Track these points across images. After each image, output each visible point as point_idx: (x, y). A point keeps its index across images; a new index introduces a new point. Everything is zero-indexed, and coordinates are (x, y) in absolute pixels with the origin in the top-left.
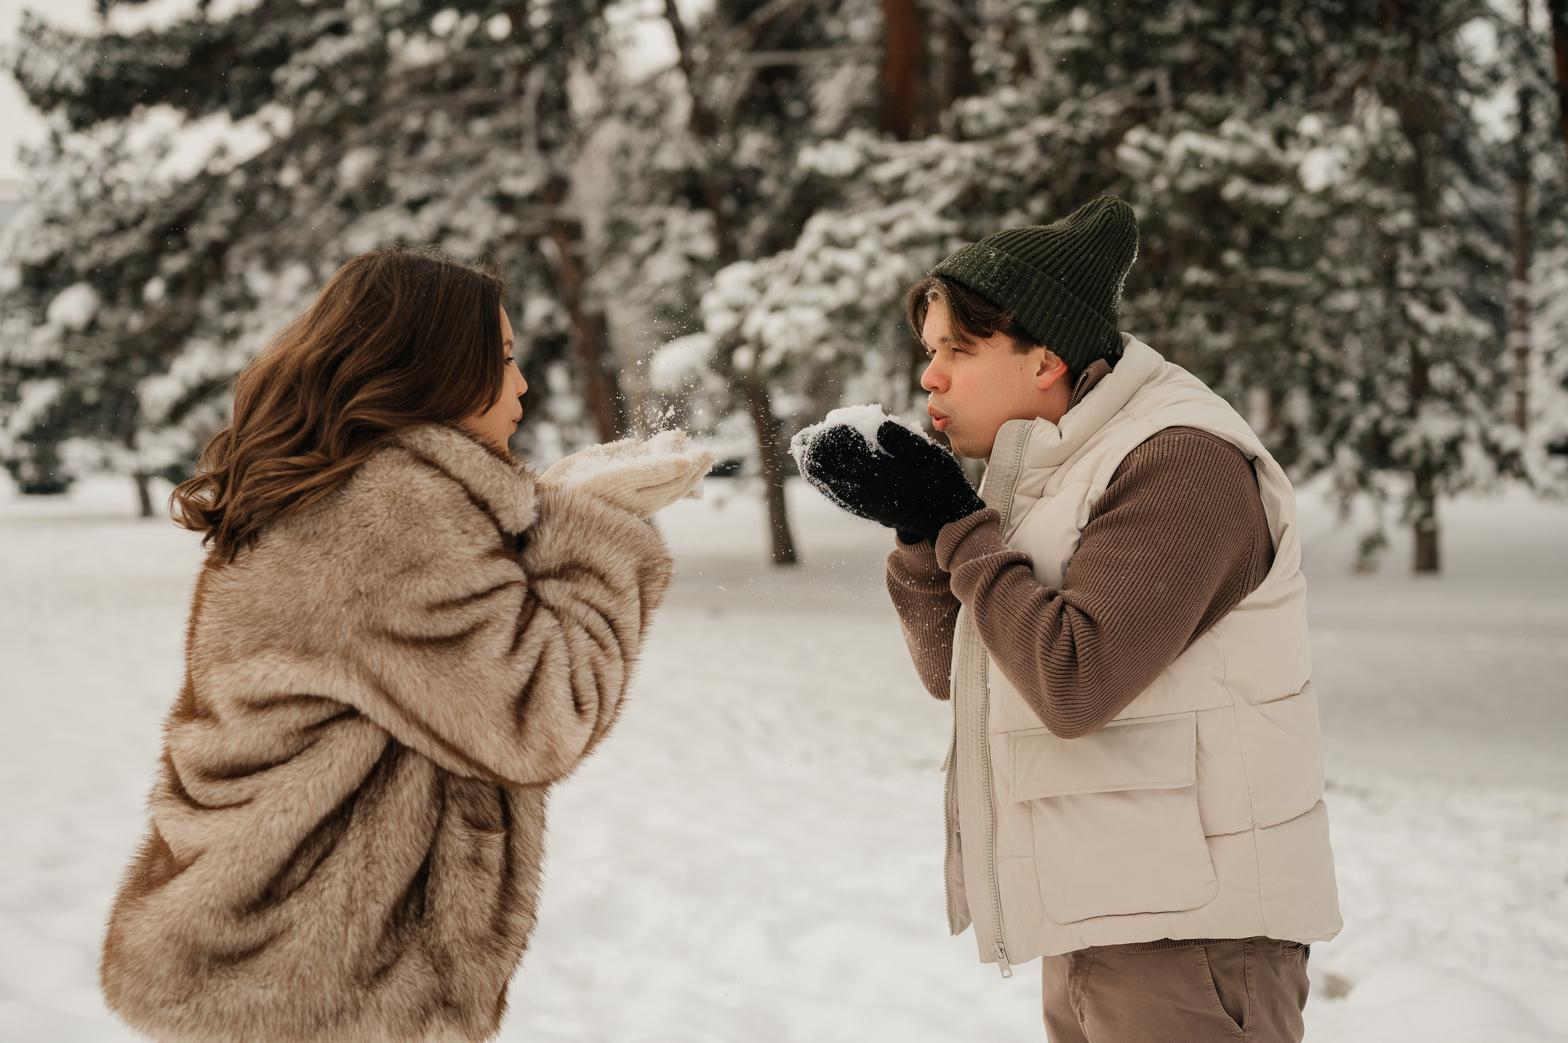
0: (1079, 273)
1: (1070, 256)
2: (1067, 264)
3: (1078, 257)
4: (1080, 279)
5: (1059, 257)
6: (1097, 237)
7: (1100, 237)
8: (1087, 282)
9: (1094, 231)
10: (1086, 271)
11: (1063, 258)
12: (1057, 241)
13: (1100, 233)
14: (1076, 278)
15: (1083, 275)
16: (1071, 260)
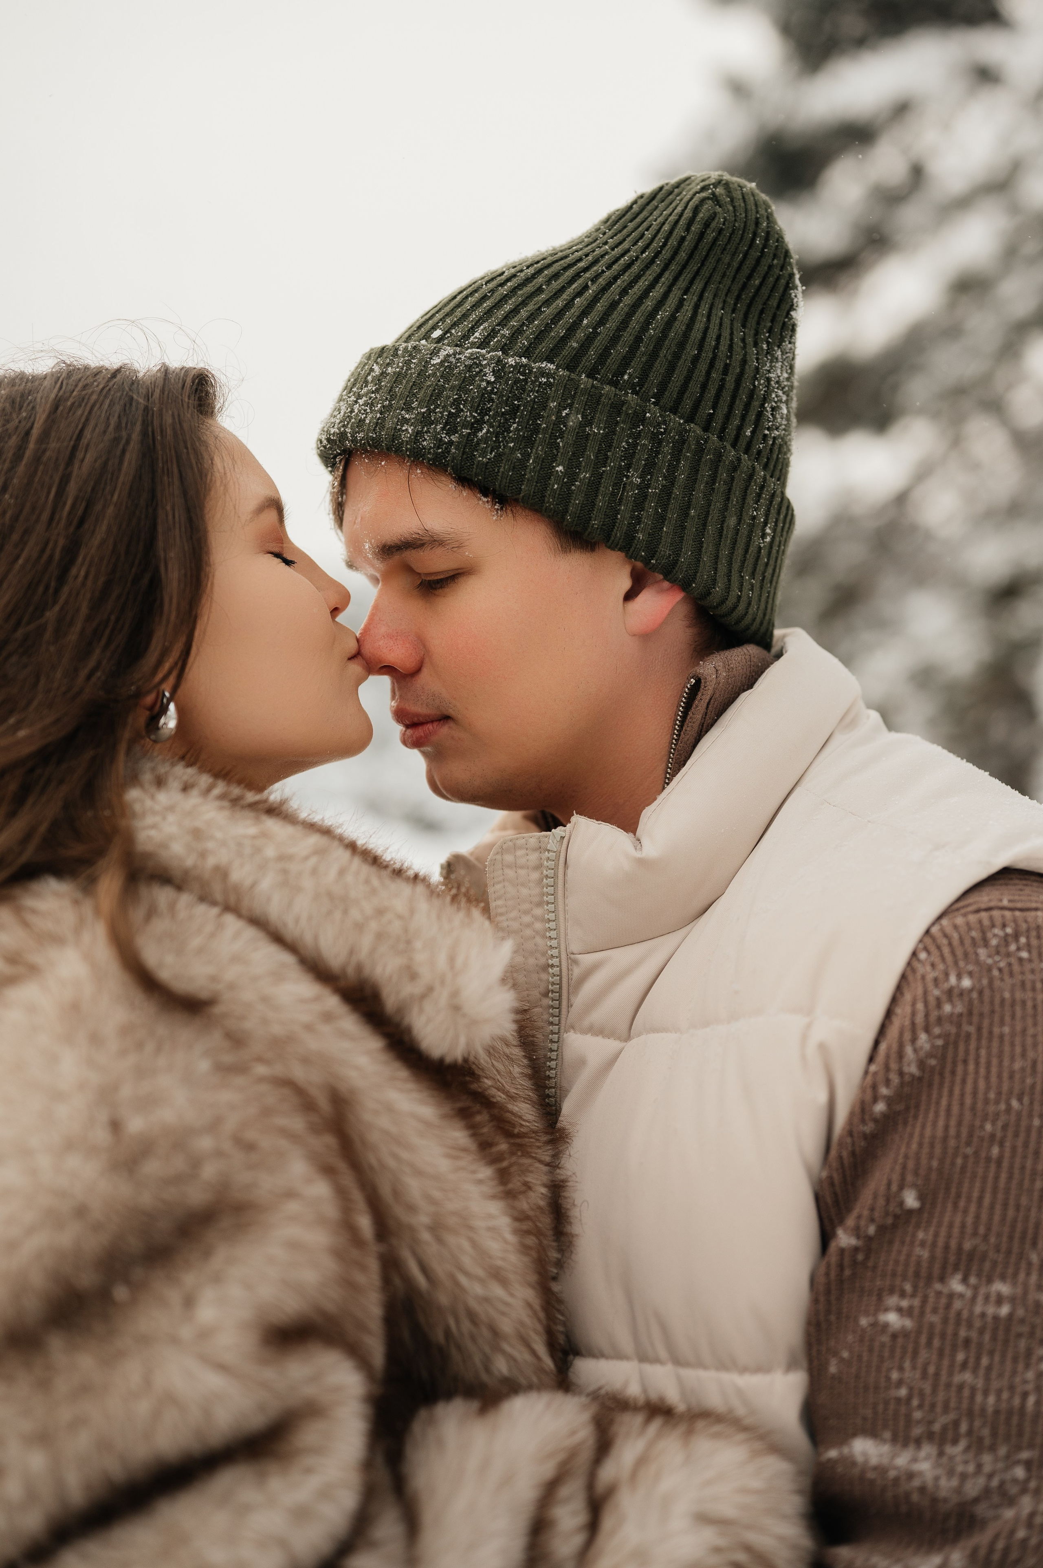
0: (665, 353)
1: (630, 315)
2: (627, 336)
3: (652, 315)
4: (672, 368)
5: (602, 321)
6: (684, 267)
7: (693, 267)
8: (691, 372)
9: (676, 253)
10: (682, 345)
11: (612, 324)
12: (586, 288)
13: (691, 256)
14: (660, 367)
15: (677, 356)
16: (635, 323)
